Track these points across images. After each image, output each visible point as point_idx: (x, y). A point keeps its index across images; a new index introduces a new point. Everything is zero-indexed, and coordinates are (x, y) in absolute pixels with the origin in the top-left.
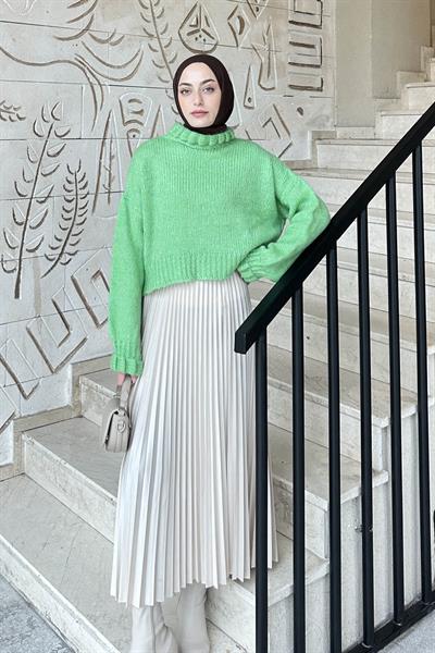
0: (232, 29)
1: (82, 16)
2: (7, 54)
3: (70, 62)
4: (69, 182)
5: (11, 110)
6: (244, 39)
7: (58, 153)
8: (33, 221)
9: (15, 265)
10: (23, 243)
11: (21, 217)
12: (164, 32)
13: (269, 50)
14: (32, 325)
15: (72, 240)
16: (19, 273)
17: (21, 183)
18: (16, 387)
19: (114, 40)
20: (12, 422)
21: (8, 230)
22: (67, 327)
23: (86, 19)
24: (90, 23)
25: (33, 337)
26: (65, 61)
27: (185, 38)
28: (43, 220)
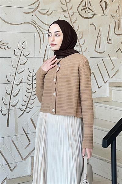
0: (102, 7)
1: (35, 3)
2: (3, 20)
3: (29, 23)
4: (29, 76)
5: (5, 44)
6: (107, 12)
7: (25, 63)
8: (14, 93)
9: (7, 112)
10: (10, 103)
11: (9, 91)
12: (71, 9)
13: (119, 17)
14: (14, 138)
15: (31, 102)
16: (9, 116)
17: (9, 77)
18: (7, 165)
19: (49, 13)
20: (6, 181)
21: (4, 97)
22: (29, 140)
23: (37, 4)
24: (38, 6)
25: (14, 144)
26: (27, 23)
27: (80, 11)
28: (18, 93)
